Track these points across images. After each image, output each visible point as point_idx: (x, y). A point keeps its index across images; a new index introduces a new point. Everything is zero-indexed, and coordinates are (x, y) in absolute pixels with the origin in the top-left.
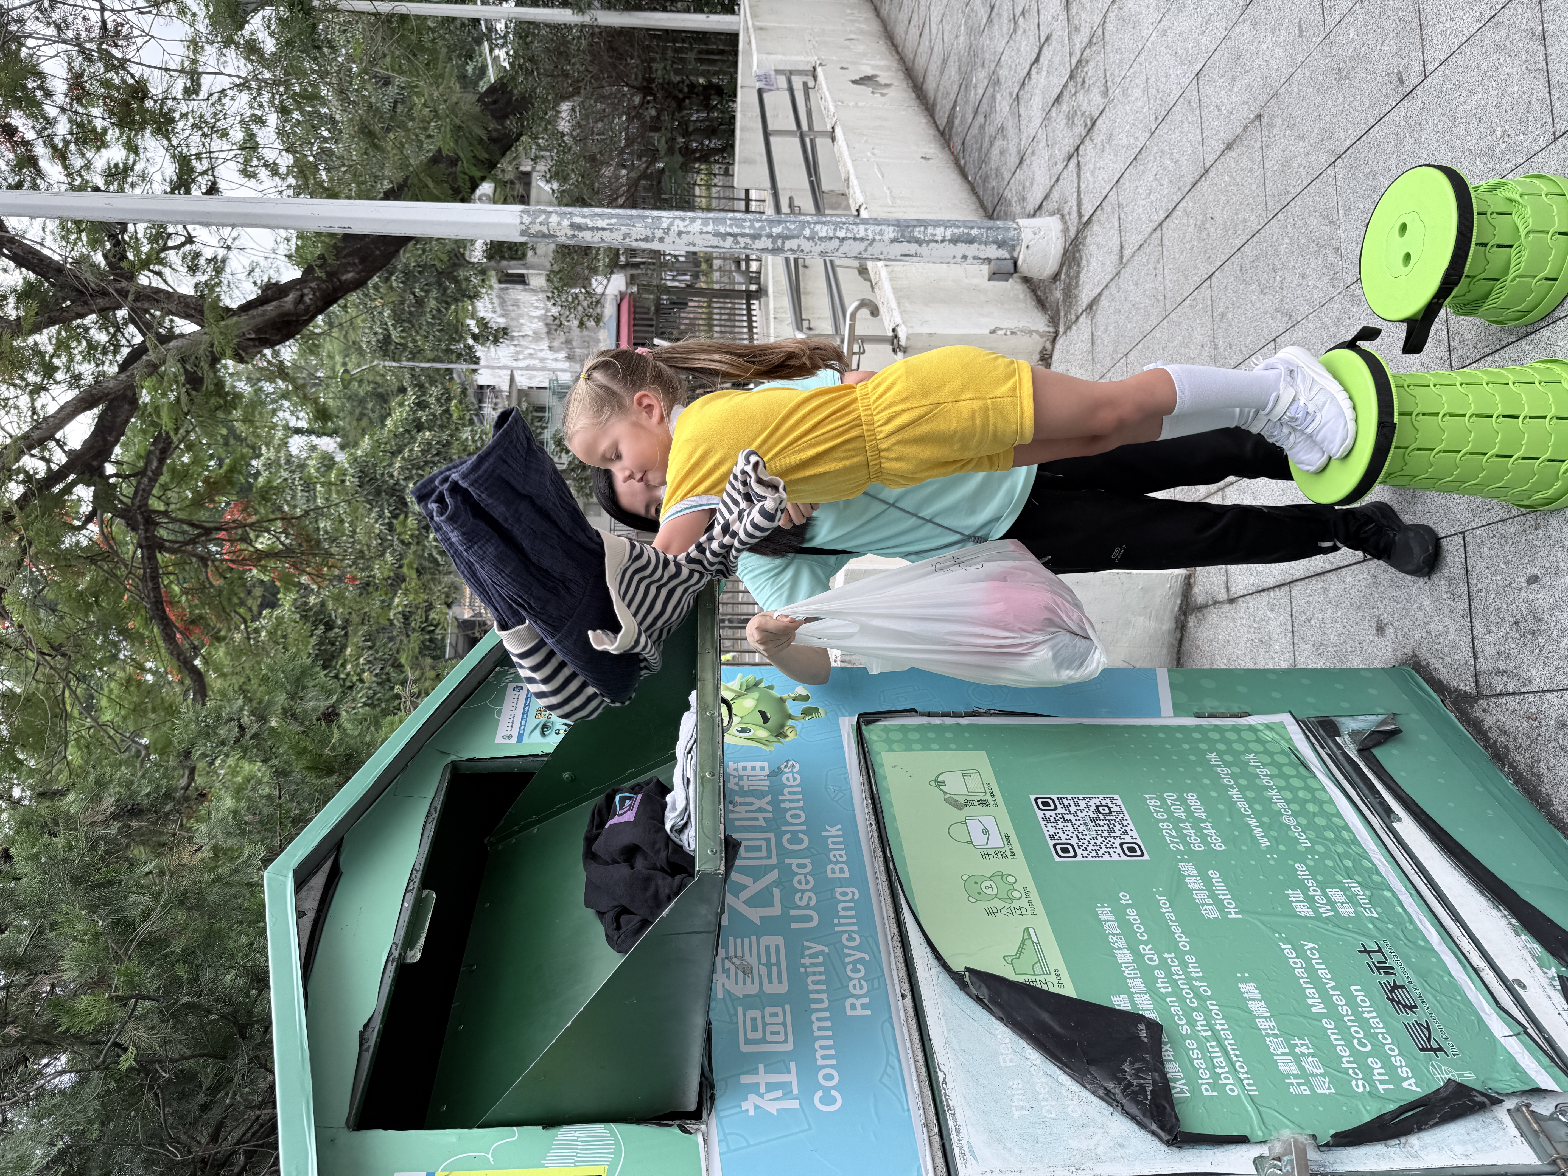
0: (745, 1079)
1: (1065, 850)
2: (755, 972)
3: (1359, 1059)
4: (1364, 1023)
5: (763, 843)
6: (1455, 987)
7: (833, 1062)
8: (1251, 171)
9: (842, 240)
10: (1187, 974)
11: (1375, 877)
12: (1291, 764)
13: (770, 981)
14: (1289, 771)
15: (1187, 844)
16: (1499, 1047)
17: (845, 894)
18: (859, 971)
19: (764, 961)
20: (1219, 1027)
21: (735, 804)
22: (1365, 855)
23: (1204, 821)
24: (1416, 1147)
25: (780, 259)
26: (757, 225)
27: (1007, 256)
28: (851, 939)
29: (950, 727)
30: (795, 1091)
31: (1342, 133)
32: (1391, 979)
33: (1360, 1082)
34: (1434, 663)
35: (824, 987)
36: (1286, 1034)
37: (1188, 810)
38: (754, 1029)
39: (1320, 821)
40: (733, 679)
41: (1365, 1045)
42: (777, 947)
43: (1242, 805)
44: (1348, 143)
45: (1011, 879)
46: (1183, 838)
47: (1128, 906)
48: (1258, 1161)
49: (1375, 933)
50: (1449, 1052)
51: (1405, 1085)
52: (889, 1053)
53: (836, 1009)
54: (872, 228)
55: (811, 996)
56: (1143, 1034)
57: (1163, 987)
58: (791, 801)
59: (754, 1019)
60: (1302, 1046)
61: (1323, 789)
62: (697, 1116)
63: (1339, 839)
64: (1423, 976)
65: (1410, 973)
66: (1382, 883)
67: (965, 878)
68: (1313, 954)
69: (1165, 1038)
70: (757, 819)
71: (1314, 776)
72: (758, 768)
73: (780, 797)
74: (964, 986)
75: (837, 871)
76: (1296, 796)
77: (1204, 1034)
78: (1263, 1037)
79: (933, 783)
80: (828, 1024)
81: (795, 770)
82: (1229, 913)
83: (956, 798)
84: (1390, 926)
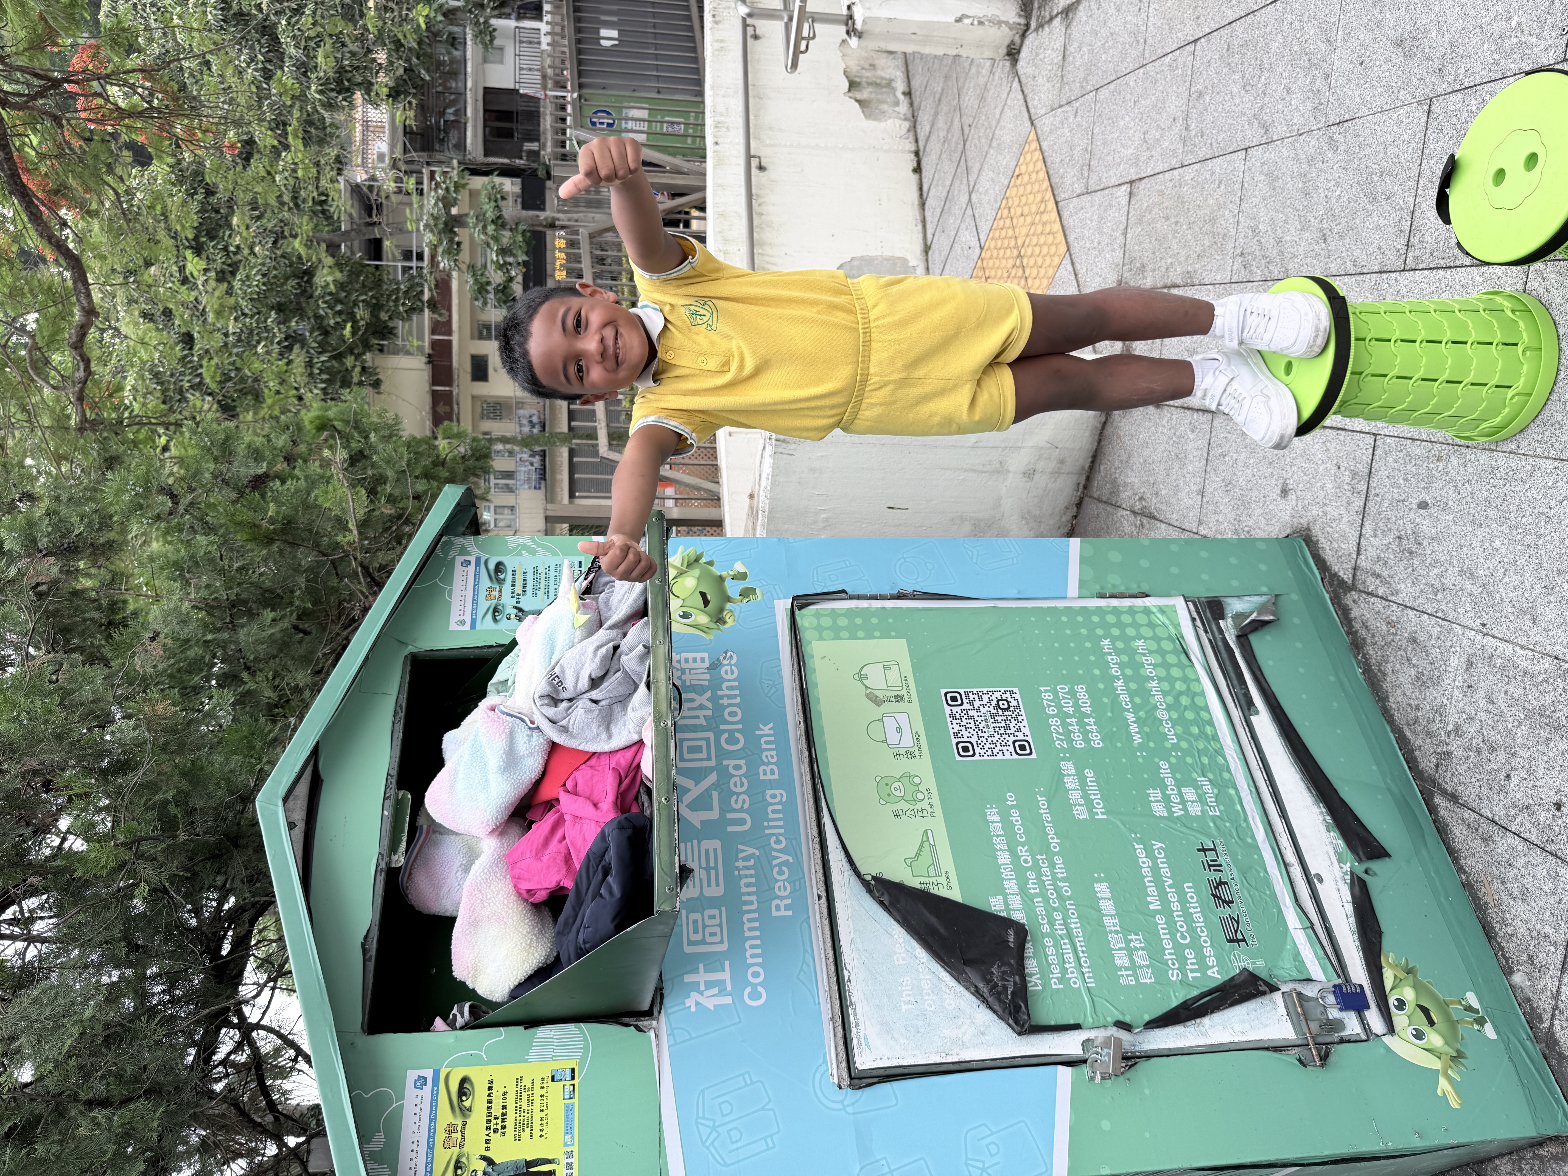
0: (688, 978)
1: (965, 749)
2: (696, 875)
3: (1179, 949)
4: (1187, 916)
5: (703, 743)
6: (1267, 881)
7: (760, 960)
10: (1054, 874)
11: (1226, 775)
12: (1175, 652)
13: (709, 885)
14: (1172, 659)
15: (1070, 741)
16: (1289, 940)
17: (774, 796)
18: (784, 873)
19: (704, 865)
20: (1073, 926)
22: (1220, 752)
23: (1089, 716)
24: (1207, 1027)
28: (778, 842)
29: (875, 612)
30: (729, 988)
32: (1218, 875)
33: (1175, 972)
34: (1323, 542)
35: (754, 889)
36: (1125, 931)
37: (1077, 706)
39: (1190, 715)
41: (1184, 938)
42: (715, 850)
43: (1124, 698)
45: (917, 780)
46: (1068, 734)
47: (1013, 807)
48: (1086, 1043)
49: (1214, 832)
50: (1250, 942)
51: (1209, 973)
52: (805, 951)
53: (764, 909)
55: (744, 899)
56: (1011, 939)
58: (729, 697)
59: (695, 922)
60: (1136, 941)
61: (1198, 680)
62: (649, 1014)
63: (1203, 735)
64: (1244, 874)
65: (1235, 871)
66: (1230, 780)
67: (878, 779)
68: (1160, 853)
69: (1029, 938)
70: (698, 717)
71: (1193, 665)
72: (699, 660)
73: (719, 693)
74: (870, 891)
75: (768, 773)
76: (1173, 688)
77: (1060, 932)
78: (1106, 934)
79: (856, 677)
80: (757, 924)
81: (733, 662)
82: (1097, 814)
83: (877, 693)
84: (1228, 824)
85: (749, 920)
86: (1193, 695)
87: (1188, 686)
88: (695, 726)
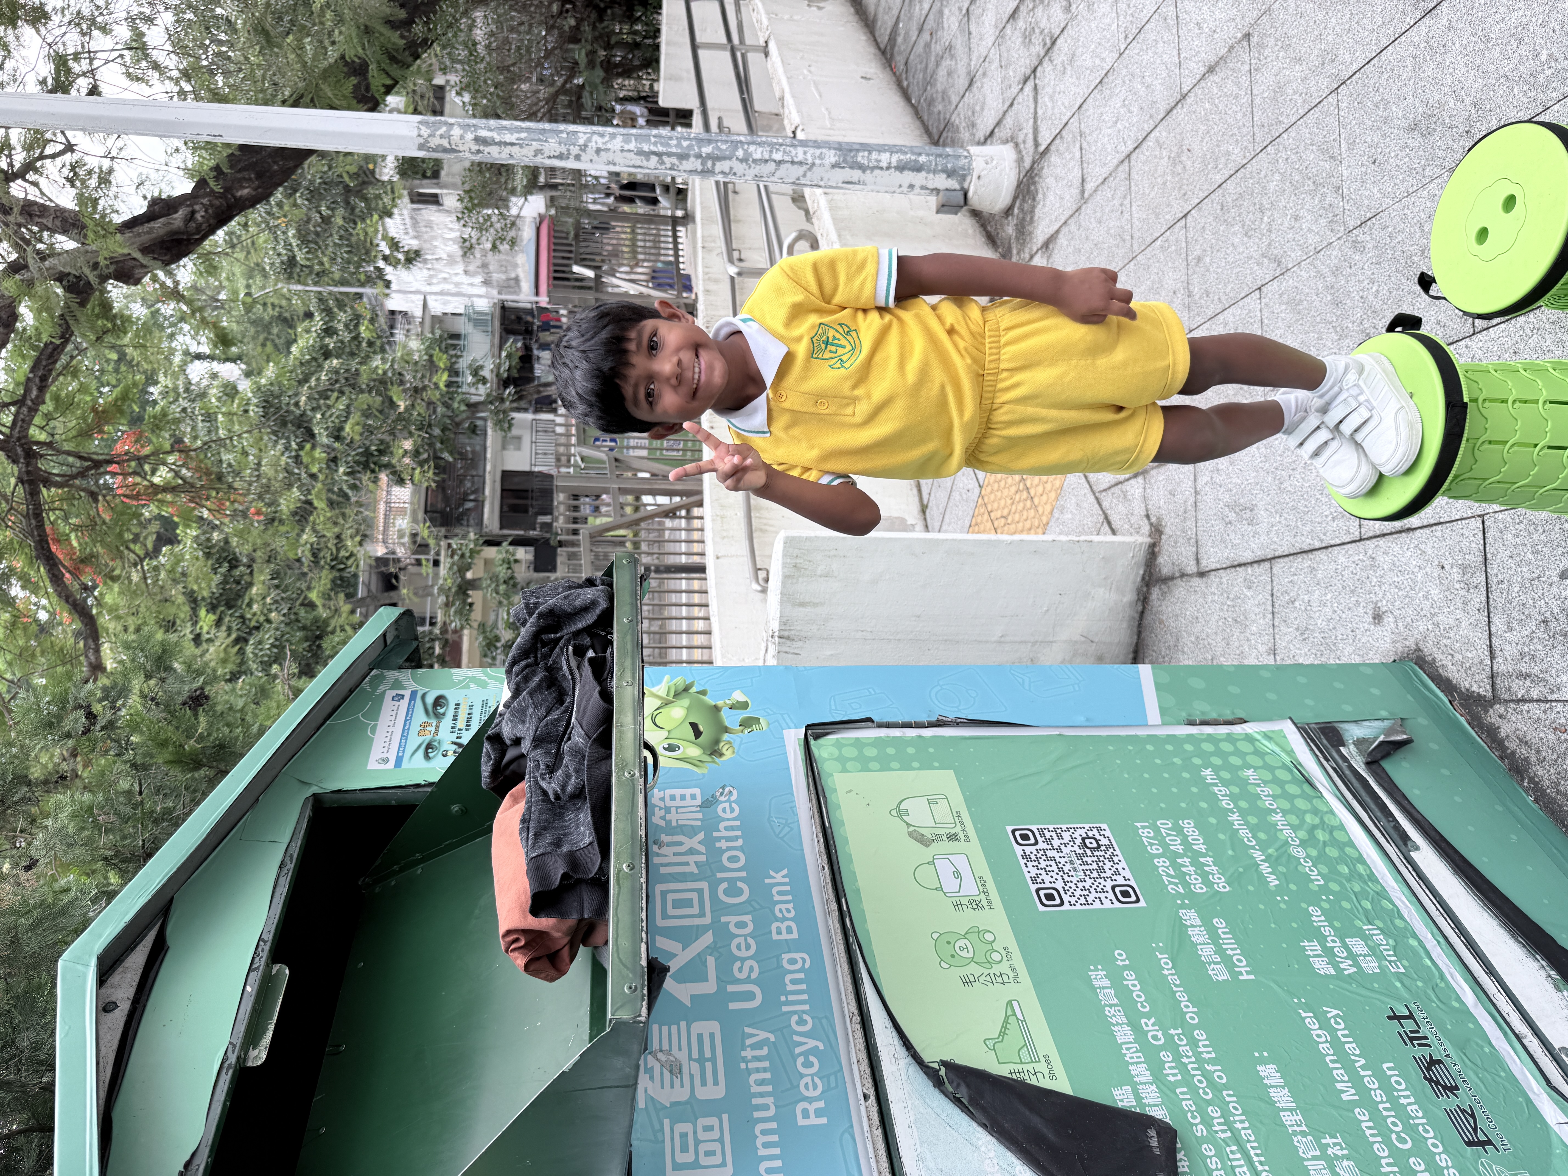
1: (1050, 897)
2: (685, 1070)
3: (1399, 1158)
4: (1399, 1111)
5: (694, 896)
6: (1498, 1061)
8: (1236, 97)
9: (779, 163)
10: (1198, 1055)
11: (1398, 922)
12: (1294, 781)
13: (704, 1083)
14: (1293, 789)
15: (1186, 885)
16: (1554, 1140)
17: (793, 961)
18: (811, 1065)
19: (695, 1055)
20: (1239, 1126)
21: (660, 845)
22: (1383, 894)
23: (1204, 855)
25: (711, 183)
26: (685, 144)
27: (957, 187)
28: (801, 1022)
29: (911, 742)
31: (1347, 56)
32: (1426, 1051)
34: (1442, 659)
35: (769, 1088)
36: (1316, 1132)
37: (1185, 842)
38: (684, 1149)
39: (1333, 852)
40: (659, 682)
41: (1404, 1141)
42: (712, 1035)
43: (1244, 833)
44: (1355, 67)
45: (989, 937)
46: (1182, 877)
47: (1125, 968)
49: (1404, 994)
50: (1499, 1145)
53: (785, 1117)
54: (811, 151)
55: (755, 1101)
56: (1154, 1142)
57: (1172, 1075)
58: (728, 839)
59: (684, 1136)
60: (1335, 1146)
61: (1332, 812)
63: (1354, 875)
64: (1462, 1046)
65: (1447, 1045)
66: (1406, 928)
67: (935, 936)
68: (1339, 1024)
69: (1179, 1145)
70: (687, 864)
71: (1321, 796)
72: (688, 797)
73: (715, 834)
74: (939, 1083)
75: (784, 931)
76: (1303, 821)
77: (1223, 1136)
78: (1290, 1137)
79: (894, 813)
80: (775, 1138)
81: (733, 798)
82: (1241, 973)
83: (922, 831)
84: (1420, 984)
85: (764, 1132)
86: (1331, 830)
87: (1322, 819)
88: (684, 874)
